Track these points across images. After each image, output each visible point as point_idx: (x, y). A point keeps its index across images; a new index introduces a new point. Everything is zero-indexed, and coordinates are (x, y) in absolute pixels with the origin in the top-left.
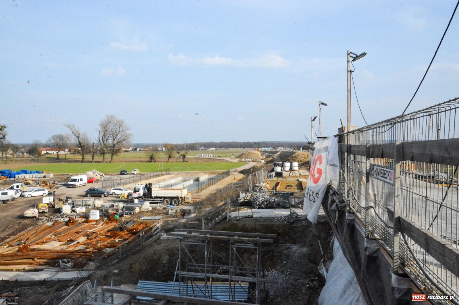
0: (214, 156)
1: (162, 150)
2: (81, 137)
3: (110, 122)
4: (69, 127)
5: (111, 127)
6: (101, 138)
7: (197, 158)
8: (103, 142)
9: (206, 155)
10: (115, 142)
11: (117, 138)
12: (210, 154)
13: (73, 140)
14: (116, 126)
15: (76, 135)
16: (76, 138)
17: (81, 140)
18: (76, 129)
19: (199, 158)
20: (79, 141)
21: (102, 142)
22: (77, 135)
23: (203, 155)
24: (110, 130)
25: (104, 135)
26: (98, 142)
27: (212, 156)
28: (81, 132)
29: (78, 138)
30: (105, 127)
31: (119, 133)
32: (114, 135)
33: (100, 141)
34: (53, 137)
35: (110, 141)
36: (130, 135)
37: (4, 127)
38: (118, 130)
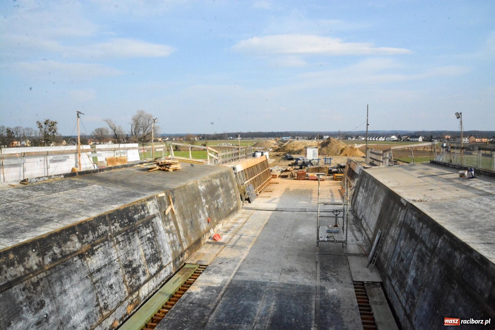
0: (232, 145)
1: (194, 139)
2: (117, 130)
3: (140, 116)
4: (106, 121)
5: (141, 121)
6: (133, 131)
7: (217, 147)
8: (135, 134)
9: (226, 144)
10: (146, 133)
11: (147, 130)
12: (229, 144)
13: (111, 132)
14: (146, 120)
15: (112, 128)
16: (113, 131)
17: (116, 133)
18: (113, 123)
19: (219, 147)
20: (115, 133)
21: (134, 133)
22: (114, 128)
23: (223, 144)
24: (141, 123)
25: (136, 128)
26: (131, 134)
27: (231, 145)
28: (117, 126)
29: (115, 130)
30: (136, 122)
31: (148, 126)
32: (145, 128)
33: (132, 133)
34: (96, 130)
35: (141, 133)
36: (158, 127)
37: (56, 123)
38: (147, 123)
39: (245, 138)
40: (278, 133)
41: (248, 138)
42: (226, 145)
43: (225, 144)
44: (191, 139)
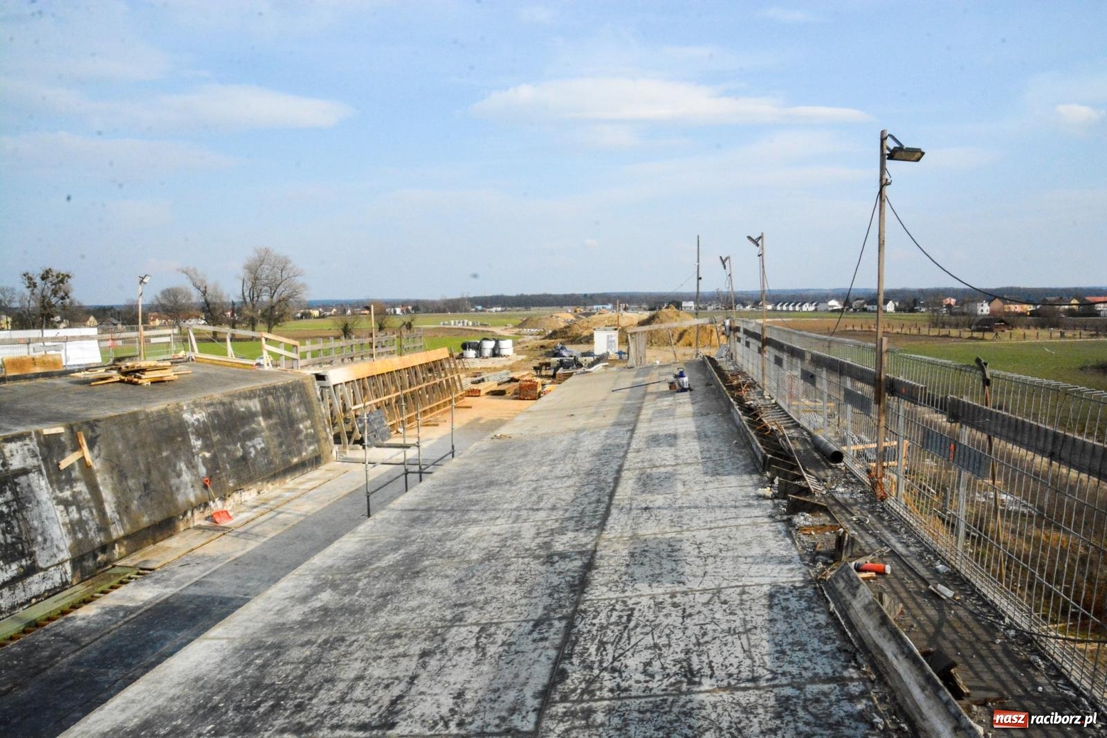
0: (473, 325)
1: (395, 312)
2: (209, 291)
3: (262, 262)
4: (186, 273)
5: (265, 272)
6: (246, 294)
7: (439, 328)
8: (252, 300)
9: (459, 322)
10: (275, 298)
11: (279, 290)
12: (466, 321)
13: (196, 298)
14: (276, 270)
15: (199, 289)
16: (200, 294)
17: (209, 299)
18: (201, 277)
19: (444, 328)
20: (206, 300)
21: (248, 300)
22: (202, 289)
23: (452, 322)
24: (264, 276)
25: (253, 287)
26: (242, 300)
27: (470, 323)
28: (210, 283)
29: (204, 293)
30: (254, 276)
31: (281, 284)
32: (274, 287)
33: (244, 299)
34: (163, 293)
35: (265, 298)
36: (303, 285)
37: (68, 276)
38: (278, 276)
39: (510, 309)
40: (585, 295)
41: (518, 308)
42: (460, 325)
43: (457, 321)
44: (388, 310)
